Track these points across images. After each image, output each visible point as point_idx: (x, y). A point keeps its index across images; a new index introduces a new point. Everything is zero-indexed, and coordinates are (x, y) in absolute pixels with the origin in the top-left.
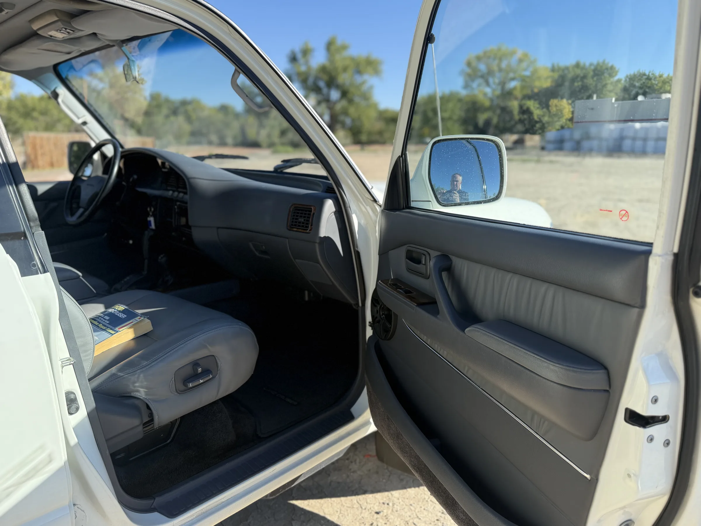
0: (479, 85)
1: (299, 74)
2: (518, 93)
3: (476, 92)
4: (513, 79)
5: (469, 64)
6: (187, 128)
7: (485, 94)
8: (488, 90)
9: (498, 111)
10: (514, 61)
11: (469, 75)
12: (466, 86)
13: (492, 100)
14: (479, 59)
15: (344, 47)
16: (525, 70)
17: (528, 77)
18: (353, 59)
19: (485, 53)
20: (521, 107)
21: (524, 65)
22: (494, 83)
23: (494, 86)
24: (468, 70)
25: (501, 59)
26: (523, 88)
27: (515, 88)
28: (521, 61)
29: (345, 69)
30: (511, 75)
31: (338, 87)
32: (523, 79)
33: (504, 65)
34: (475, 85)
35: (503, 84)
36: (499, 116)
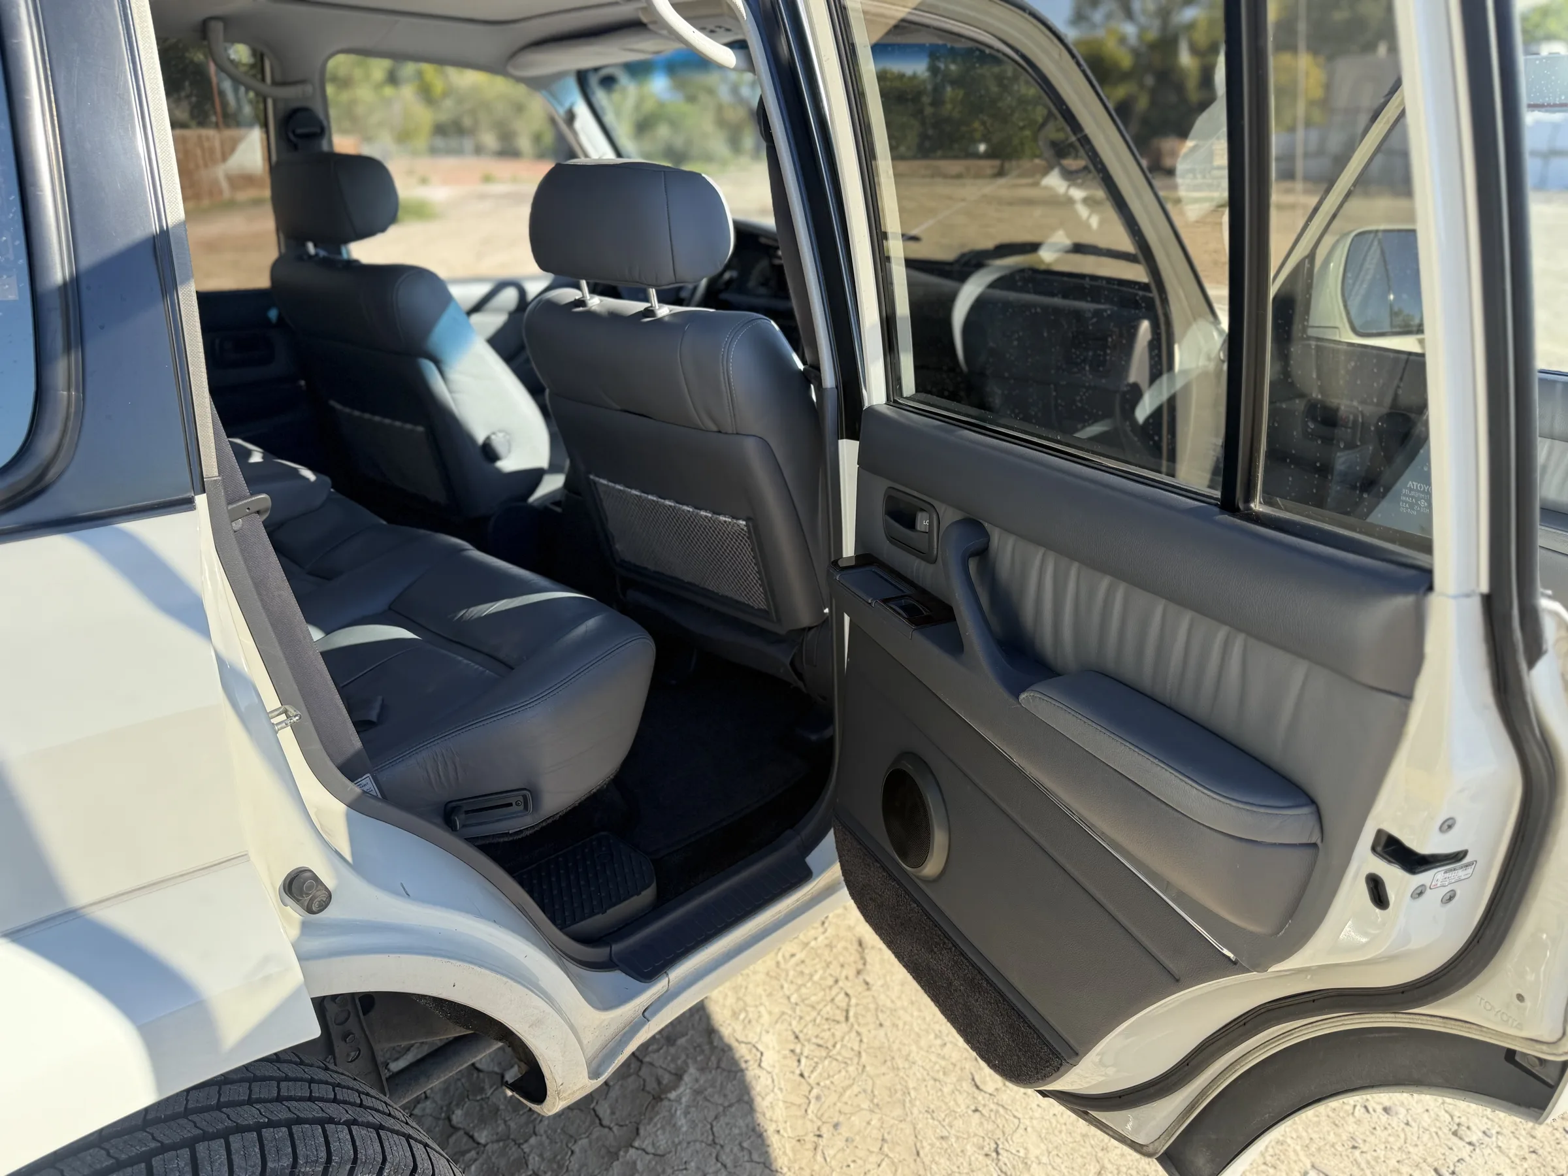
0: (1109, 16)
3: (1100, 33)
6: (425, 117)
7: (1122, 40)
8: (1130, 30)
9: (1149, 81)
12: (1079, 17)
13: (1136, 53)
22: (1144, 12)
23: (1142, 19)
27: (1191, 26)
34: (1098, 16)
35: (1164, 13)
36: (1154, 93)
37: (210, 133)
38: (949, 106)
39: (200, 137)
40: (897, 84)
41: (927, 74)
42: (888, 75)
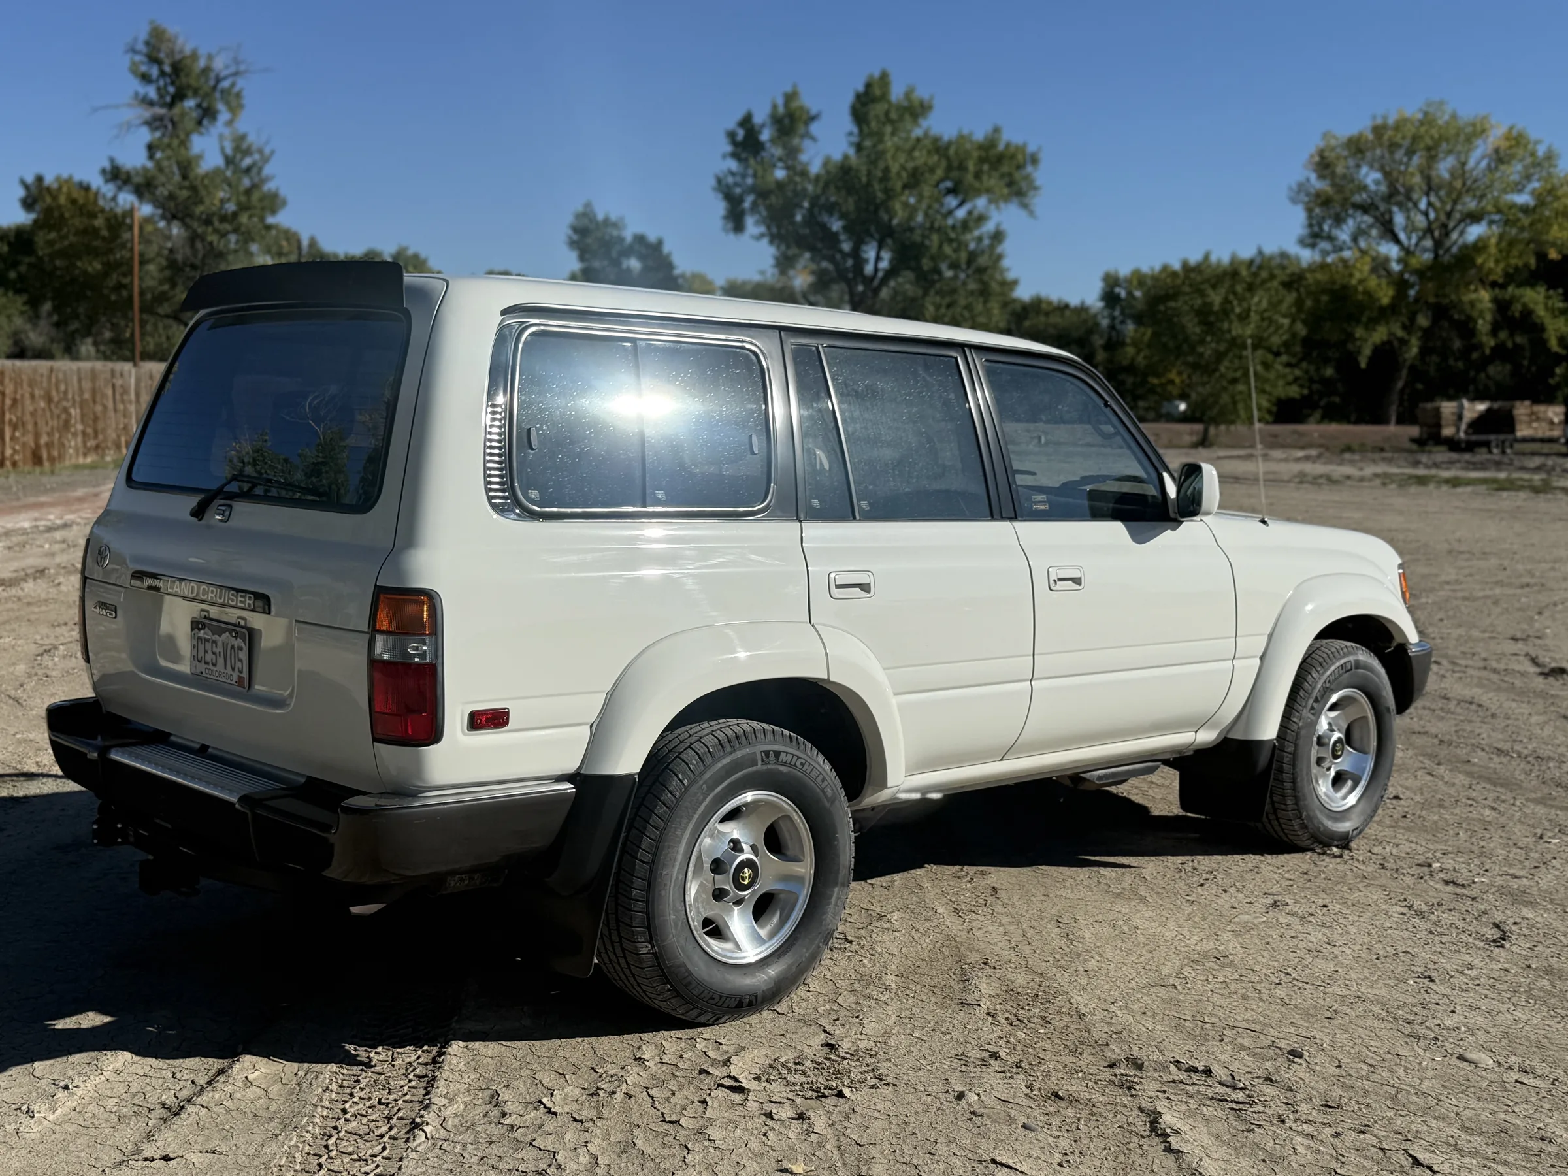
0: (1359, 234)
1: (762, 194)
2: (1489, 262)
3: (1347, 255)
4: (1475, 217)
5: (1324, 165)
7: (1380, 265)
8: (1391, 251)
9: (1423, 320)
10: (1478, 158)
11: (1324, 201)
12: (1314, 236)
13: (1400, 283)
14: (1356, 147)
15: (916, 110)
16: (1518, 188)
17: (1525, 210)
18: (939, 148)
19: (1378, 131)
20: (1502, 306)
21: (1514, 171)
22: (1410, 228)
23: (1409, 239)
24: (1318, 184)
25: (1432, 154)
26: (1508, 245)
27: (1479, 246)
28: (1500, 158)
29: (914, 180)
30: (1471, 204)
31: (886, 235)
32: (1509, 216)
33: (1444, 168)
34: (1343, 232)
35: (1439, 232)
36: (1427, 334)
37: (127, 366)
38: (1130, 351)
39: (113, 372)
40: (1055, 319)
41: (1100, 305)
42: (1044, 306)
